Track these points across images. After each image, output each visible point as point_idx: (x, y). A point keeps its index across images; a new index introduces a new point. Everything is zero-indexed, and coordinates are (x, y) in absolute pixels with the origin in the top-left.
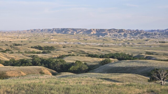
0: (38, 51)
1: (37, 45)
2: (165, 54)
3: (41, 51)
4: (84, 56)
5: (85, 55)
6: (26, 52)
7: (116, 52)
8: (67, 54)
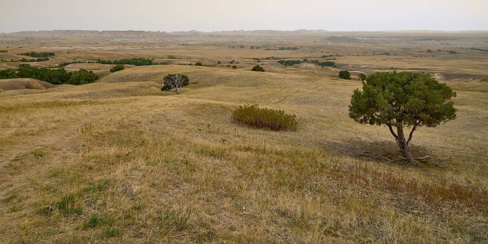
0: (31, 58)
1: (29, 51)
2: (189, 58)
3: (36, 59)
4: (93, 63)
5: (95, 61)
6: (12, 61)
7: (134, 57)
8: (71, 61)
